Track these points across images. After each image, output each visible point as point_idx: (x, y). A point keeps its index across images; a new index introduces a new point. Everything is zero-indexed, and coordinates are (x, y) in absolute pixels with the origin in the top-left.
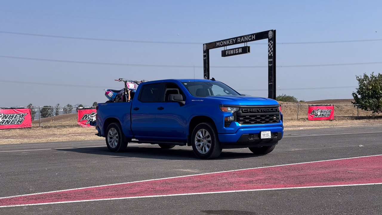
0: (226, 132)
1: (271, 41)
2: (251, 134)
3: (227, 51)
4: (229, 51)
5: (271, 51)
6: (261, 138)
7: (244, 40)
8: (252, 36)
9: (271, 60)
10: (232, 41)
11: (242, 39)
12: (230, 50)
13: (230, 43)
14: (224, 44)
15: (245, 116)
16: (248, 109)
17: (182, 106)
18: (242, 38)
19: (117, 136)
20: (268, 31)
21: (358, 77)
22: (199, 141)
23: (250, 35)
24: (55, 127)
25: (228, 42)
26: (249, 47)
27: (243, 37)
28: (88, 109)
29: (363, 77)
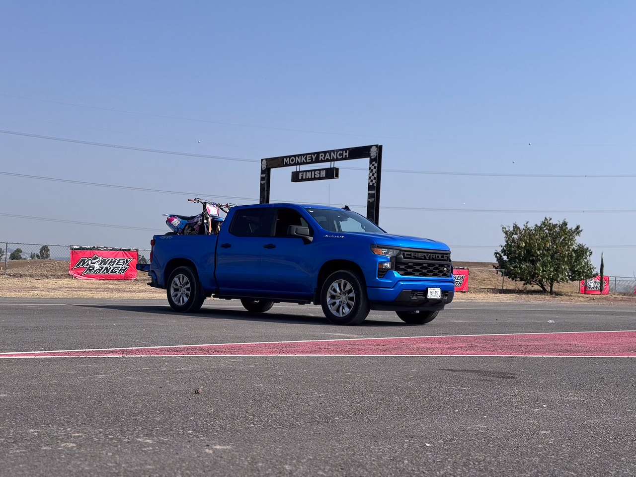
0: (379, 285)
1: (374, 163)
2: (414, 291)
3: (300, 174)
4: (305, 173)
5: (372, 178)
6: (428, 297)
7: (330, 157)
8: (344, 152)
9: (373, 192)
10: (310, 158)
11: (328, 156)
12: (306, 171)
13: (306, 160)
14: (296, 162)
15: (407, 264)
16: (412, 253)
17: (307, 244)
18: (328, 154)
19: (189, 288)
20: (371, 147)
21: (505, 229)
22: (333, 297)
23: (340, 150)
24: (31, 276)
25: (303, 159)
26: (337, 170)
27: (329, 152)
28: (87, 249)
29: (511, 229)
